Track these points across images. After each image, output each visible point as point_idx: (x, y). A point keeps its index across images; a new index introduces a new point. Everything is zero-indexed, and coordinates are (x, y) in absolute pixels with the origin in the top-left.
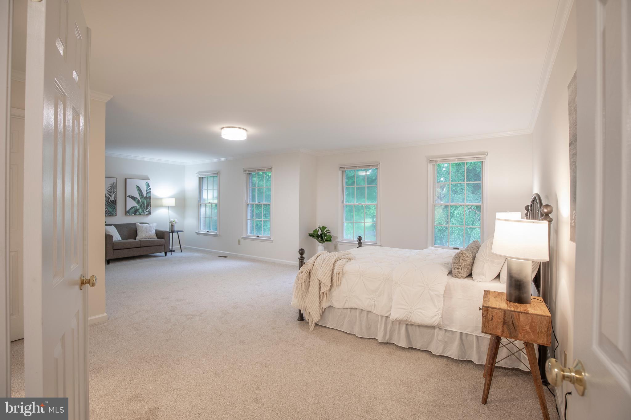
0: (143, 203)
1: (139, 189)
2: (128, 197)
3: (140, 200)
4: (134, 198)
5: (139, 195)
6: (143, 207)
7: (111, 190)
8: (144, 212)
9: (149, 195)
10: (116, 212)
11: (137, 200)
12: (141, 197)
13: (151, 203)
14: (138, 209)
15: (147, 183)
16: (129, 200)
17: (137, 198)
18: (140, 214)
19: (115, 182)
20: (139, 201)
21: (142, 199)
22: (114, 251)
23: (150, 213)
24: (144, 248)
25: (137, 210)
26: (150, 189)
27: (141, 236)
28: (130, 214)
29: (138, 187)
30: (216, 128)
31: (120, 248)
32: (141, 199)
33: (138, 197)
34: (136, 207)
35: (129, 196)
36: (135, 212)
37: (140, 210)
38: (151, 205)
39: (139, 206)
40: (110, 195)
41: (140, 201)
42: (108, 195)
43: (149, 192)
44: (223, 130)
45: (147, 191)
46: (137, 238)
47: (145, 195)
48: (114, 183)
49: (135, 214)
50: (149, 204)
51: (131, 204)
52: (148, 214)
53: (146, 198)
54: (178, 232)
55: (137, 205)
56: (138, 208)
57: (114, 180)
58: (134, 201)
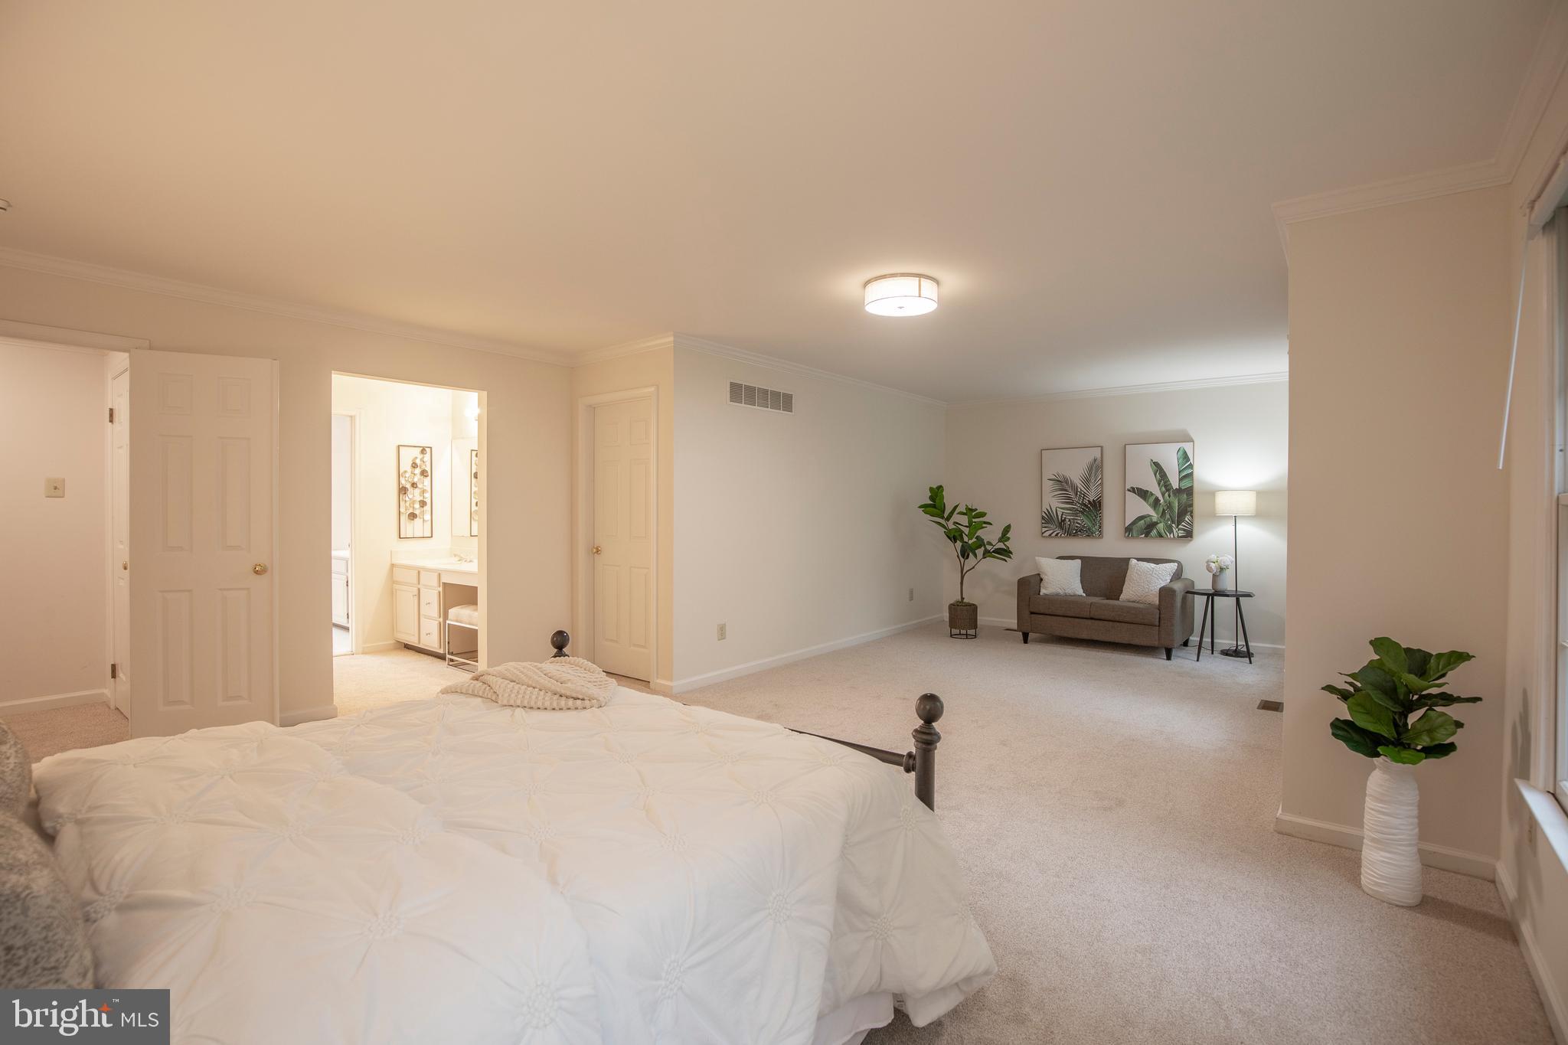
0: (1170, 506)
1: (1158, 468)
2: (1129, 490)
3: (1161, 498)
4: (1143, 494)
5: (1159, 484)
6: (1168, 516)
7: (1090, 475)
8: (1171, 531)
9: (1185, 484)
10: (1100, 527)
11: (1152, 500)
12: (1163, 489)
13: (1191, 505)
14: (1156, 523)
15: (1181, 453)
16: (1133, 500)
17: (1152, 494)
18: (1160, 536)
19: (1098, 456)
20: (1157, 500)
21: (1167, 494)
22: (1033, 615)
23: (1189, 535)
24: (1101, 623)
25: (1152, 526)
26: (1191, 466)
28: (1135, 534)
29: (1156, 464)
32: (1163, 495)
33: (1156, 491)
34: (1149, 516)
35: (1133, 490)
36: (1145, 529)
37: (1161, 526)
38: (1192, 512)
39: (1157, 513)
40: (1088, 487)
41: (1162, 501)
42: (1083, 489)
43: (1187, 475)
45: (1180, 472)
46: (1122, 597)
47: (1175, 485)
48: (1095, 460)
49: (1147, 535)
50: (1186, 510)
51: (1139, 508)
52: (1181, 537)
53: (1179, 491)
54: (1238, 596)
55: (1152, 512)
56: (1155, 519)
57: (1097, 453)
58: (1145, 500)
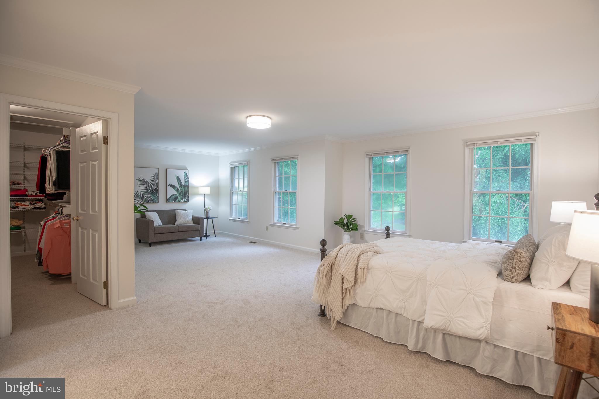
0: (182, 191)
1: (178, 178)
2: (168, 185)
3: (179, 188)
4: (173, 187)
5: (178, 184)
6: (181, 194)
7: (154, 179)
8: (182, 200)
9: (187, 184)
10: (158, 199)
11: (176, 189)
12: (180, 185)
13: (188, 191)
14: (178, 197)
15: (185, 174)
16: (170, 189)
17: (176, 187)
18: (179, 201)
19: (157, 172)
20: (178, 189)
21: (181, 187)
22: (155, 235)
23: (188, 201)
24: (182, 233)
25: (176, 198)
26: (188, 178)
27: (179, 221)
28: (171, 201)
29: (177, 176)
30: (241, 117)
31: (160, 233)
32: (180, 187)
33: (177, 186)
34: (175, 194)
35: (170, 185)
36: (174, 199)
37: (179, 198)
38: (188, 193)
39: (178, 194)
40: (153, 184)
41: (179, 189)
42: (151, 184)
43: (187, 181)
44: (249, 118)
45: (185, 180)
46: (176, 223)
47: (184, 184)
48: (156, 173)
49: (175, 201)
50: (187, 193)
51: (171, 192)
52: (186, 201)
53: (184, 186)
54: (212, 218)
55: (176, 193)
56: (177, 196)
57: (156, 171)
58: (174, 189)
